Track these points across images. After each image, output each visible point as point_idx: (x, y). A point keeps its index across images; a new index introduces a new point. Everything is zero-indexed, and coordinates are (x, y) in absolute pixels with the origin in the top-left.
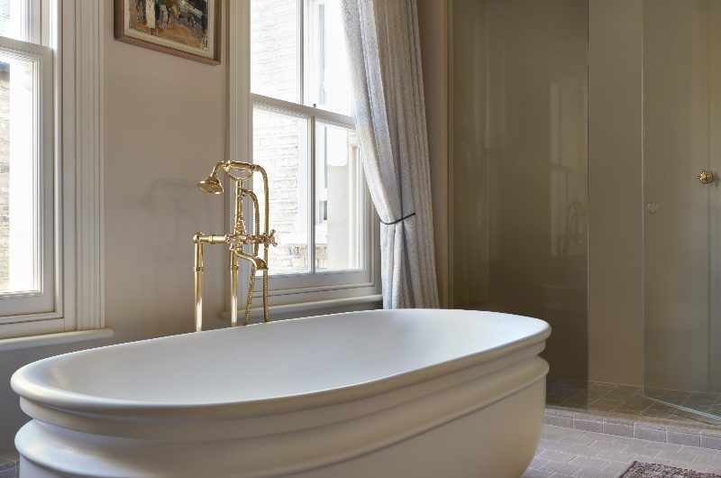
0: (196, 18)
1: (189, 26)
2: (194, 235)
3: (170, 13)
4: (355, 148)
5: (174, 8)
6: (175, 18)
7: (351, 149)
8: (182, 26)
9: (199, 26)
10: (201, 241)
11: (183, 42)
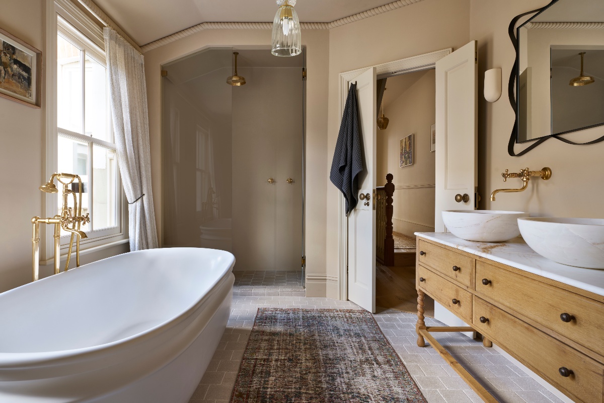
0: (24, 78)
1: (19, 82)
2: (33, 218)
3: (6, 72)
4: (111, 160)
5: (9, 70)
6: (9, 75)
7: (108, 160)
8: (14, 81)
9: (25, 83)
10: (39, 222)
11: (15, 92)
